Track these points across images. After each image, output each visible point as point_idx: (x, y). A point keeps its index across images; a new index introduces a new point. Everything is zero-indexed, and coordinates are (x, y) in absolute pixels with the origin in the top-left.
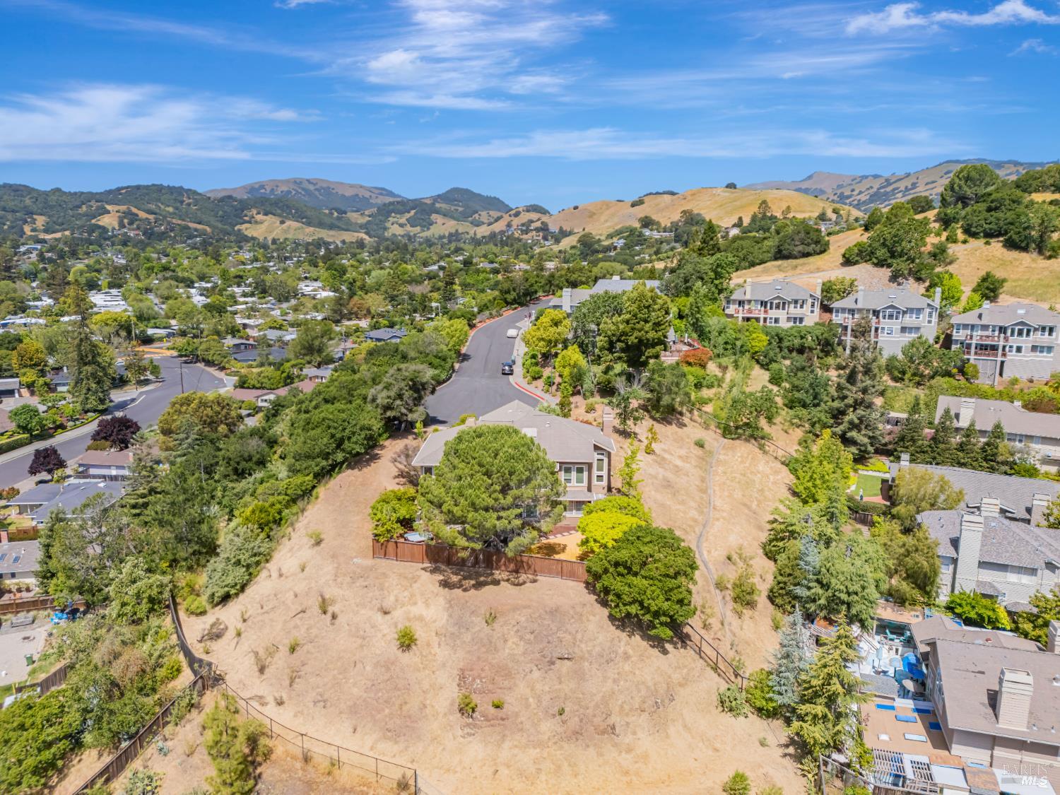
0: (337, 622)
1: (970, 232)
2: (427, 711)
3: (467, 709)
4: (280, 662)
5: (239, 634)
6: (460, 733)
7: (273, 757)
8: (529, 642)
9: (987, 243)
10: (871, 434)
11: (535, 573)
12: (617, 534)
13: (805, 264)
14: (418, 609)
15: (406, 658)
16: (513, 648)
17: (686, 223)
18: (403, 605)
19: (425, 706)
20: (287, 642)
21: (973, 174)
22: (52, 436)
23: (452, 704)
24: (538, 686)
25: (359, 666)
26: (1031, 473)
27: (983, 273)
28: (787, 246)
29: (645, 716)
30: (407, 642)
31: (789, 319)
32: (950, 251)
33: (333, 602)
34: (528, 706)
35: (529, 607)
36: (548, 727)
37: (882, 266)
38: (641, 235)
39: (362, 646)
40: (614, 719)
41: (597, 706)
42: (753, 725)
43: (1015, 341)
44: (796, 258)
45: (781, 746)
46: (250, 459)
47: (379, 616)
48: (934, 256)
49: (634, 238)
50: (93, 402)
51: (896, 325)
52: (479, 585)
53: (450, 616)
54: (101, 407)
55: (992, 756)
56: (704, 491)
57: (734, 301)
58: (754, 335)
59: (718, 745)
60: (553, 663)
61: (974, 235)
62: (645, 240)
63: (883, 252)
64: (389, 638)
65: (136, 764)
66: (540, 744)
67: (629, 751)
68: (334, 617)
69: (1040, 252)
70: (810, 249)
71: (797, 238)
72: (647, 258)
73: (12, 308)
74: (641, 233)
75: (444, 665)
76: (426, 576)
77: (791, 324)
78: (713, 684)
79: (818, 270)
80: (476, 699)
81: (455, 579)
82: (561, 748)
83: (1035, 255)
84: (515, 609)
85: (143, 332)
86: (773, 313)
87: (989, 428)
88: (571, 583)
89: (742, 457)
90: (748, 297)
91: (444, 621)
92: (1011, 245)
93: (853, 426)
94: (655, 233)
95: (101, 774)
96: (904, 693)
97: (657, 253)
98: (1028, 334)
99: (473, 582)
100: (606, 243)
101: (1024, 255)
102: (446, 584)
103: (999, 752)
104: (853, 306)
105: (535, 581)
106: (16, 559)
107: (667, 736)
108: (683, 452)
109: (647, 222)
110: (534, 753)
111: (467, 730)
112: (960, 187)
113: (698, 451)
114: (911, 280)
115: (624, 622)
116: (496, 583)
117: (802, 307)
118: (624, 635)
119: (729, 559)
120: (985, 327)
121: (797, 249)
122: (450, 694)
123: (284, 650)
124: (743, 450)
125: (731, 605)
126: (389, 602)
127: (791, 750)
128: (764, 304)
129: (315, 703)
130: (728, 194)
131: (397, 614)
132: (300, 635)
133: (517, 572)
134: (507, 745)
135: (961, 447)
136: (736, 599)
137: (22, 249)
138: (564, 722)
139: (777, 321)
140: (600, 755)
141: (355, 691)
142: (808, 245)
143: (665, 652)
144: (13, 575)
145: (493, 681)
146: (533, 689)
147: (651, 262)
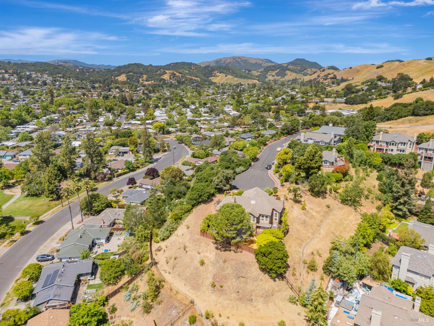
2: (204, 284)
3: (214, 286)
4: (172, 261)
5: (164, 251)
6: (210, 292)
7: (164, 287)
8: (234, 270)
10: (409, 208)
11: (242, 249)
13: (422, 120)
14: (208, 254)
15: (201, 268)
16: (229, 271)
17: (399, 79)
18: (204, 252)
19: (203, 282)
20: (175, 256)
22: (135, 170)
23: (210, 283)
24: (234, 284)
25: (190, 267)
28: (417, 111)
29: (262, 298)
30: (202, 263)
31: (398, 150)
33: (187, 247)
34: (230, 288)
35: (236, 260)
36: (234, 295)
38: (376, 84)
39: (191, 262)
40: (252, 297)
41: (248, 293)
42: (299, 308)
44: (420, 116)
45: (304, 316)
46: (181, 193)
47: (197, 254)
49: (373, 86)
50: (148, 160)
52: (225, 251)
53: (215, 258)
54: (150, 161)
56: (319, 226)
57: (374, 141)
58: (375, 158)
59: (284, 312)
60: (239, 278)
62: (378, 87)
64: (198, 261)
65: (135, 282)
66: (231, 300)
67: (255, 307)
68: (186, 252)
70: (428, 112)
72: (375, 97)
73: (131, 117)
74: (376, 83)
75: (210, 272)
76: (212, 244)
77: (399, 152)
78: (290, 293)
79: (427, 124)
80: (216, 284)
81: (220, 247)
82: (236, 302)
84: (232, 260)
85: (168, 130)
86: (391, 147)
88: (251, 254)
89: (344, 213)
90: (380, 139)
91: (213, 259)
93: (401, 204)
94: (383, 83)
95: (127, 282)
97: (380, 95)
99: (224, 249)
100: (358, 88)
102: (217, 248)
104: (427, 147)
105: (241, 252)
106: (119, 215)
107: (268, 305)
108: (318, 209)
109: (380, 78)
110: (228, 302)
111: (212, 291)
113: (326, 209)
115: (263, 270)
116: (230, 251)
118: (262, 274)
119: (312, 253)
121: (421, 112)
122: (210, 280)
123: (173, 259)
124: (347, 209)
125: (306, 269)
126: (200, 251)
128: (387, 143)
129: (178, 275)
131: (202, 254)
132: (178, 255)
133: (237, 248)
134: (221, 298)
136: (308, 267)
137: (138, 89)
138: (238, 295)
139: (392, 150)
140: (246, 306)
141: (187, 274)
142: (427, 110)
143: (275, 281)
144: (118, 219)
145: (221, 279)
146: (232, 284)
147: (376, 99)
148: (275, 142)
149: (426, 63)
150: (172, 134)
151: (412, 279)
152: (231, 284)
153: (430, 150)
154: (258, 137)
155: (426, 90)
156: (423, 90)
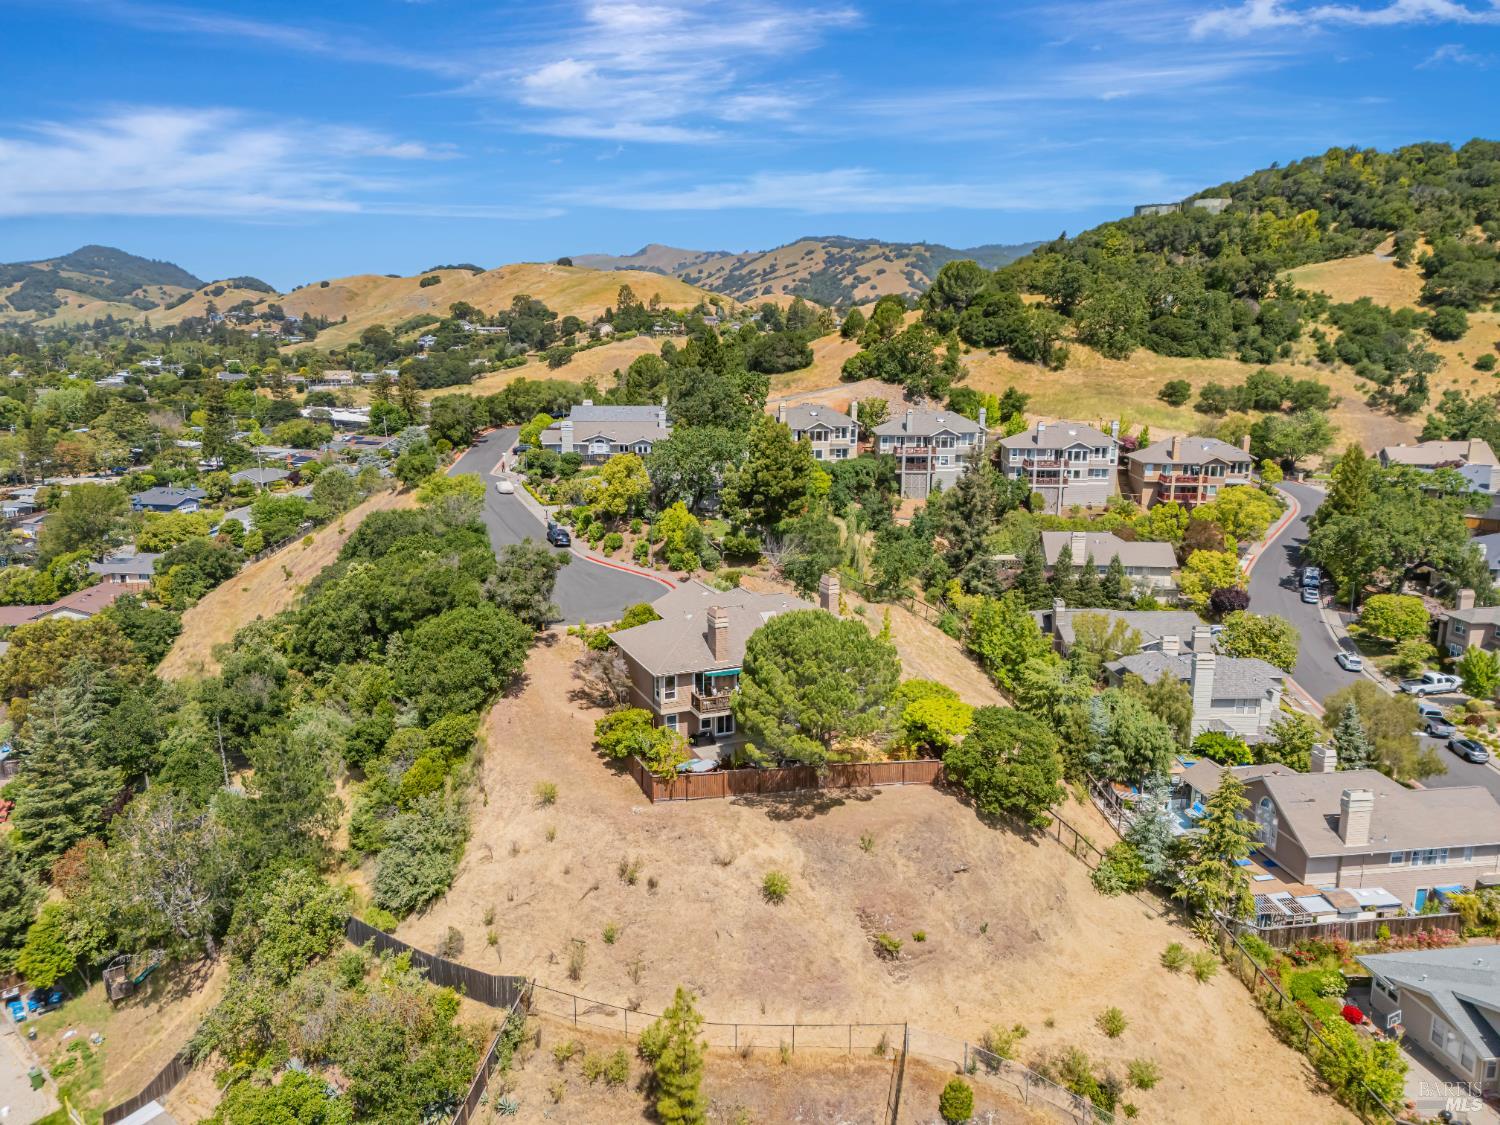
0: (659, 889)
1: (970, 340)
2: (843, 964)
3: (886, 952)
4: (597, 955)
5: (494, 941)
6: (890, 979)
8: (918, 861)
9: (993, 353)
11: (871, 783)
13: (795, 381)
14: (763, 852)
15: (781, 911)
16: (904, 871)
17: (523, 313)
18: (742, 851)
19: (837, 960)
20: (599, 932)
21: (963, 272)
23: (865, 950)
24: (947, 907)
25: (723, 935)
26: (1150, 606)
27: (1006, 389)
28: (767, 358)
29: (1055, 914)
32: (961, 364)
33: (638, 866)
34: (946, 932)
35: (899, 821)
36: (977, 949)
37: (893, 382)
38: (458, 329)
39: (714, 911)
40: (1034, 924)
41: (1013, 913)
43: (1074, 465)
45: (1162, 915)
47: (718, 870)
48: (945, 368)
49: (450, 334)
51: (948, 453)
52: (820, 810)
53: (808, 851)
55: (1338, 878)
58: (816, 475)
60: (952, 879)
61: (975, 344)
62: (467, 337)
63: (892, 366)
64: (745, 892)
66: (978, 969)
67: (1061, 952)
68: (652, 884)
69: (1045, 363)
71: (779, 347)
72: (487, 364)
74: (458, 326)
75: (832, 909)
76: (745, 811)
77: (837, 457)
79: (818, 388)
80: (895, 937)
81: (785, 808)
82: (1002, 966)
83: (1040, 366)
84: (888, 826)
86: (815, 445)
87: (1108, 563)
88: (919, 788)
91: (802, 859)
92: (1019, 355)
94: (478, 326)
97: (501, 356)
98: (1084, 458)
99: (810, 808)
100: (403, 339)
101: (1030, 366)
102: (776, 816)
103: (1345, 872)
105: (878, 792)
107: (1081, 930)
109: (462, 311)
110: (979, 979)
111: (898, 974)
112: (950, 286)
114: (927, 399)
116: (839, 802)
117: (844, 436)
120: (1042, 452)
122: (854, 945)
123: (594, 944)
124: (895, 612)
126: (723, 850)
127: (1172, 917)
130: (562, 273)
131: (742, 861)
132: (608, 917)
133: (848, 786)
134: (948, 978)
135: (1083, 586)
138: (990, 939)
139: (819, 454)
140: (1041, 964)
141: (735, 966)
142: (790, 355)
143: (1035, 844)
145: (901, 913)
146: (943, 912)
147: (494, 369)
149: (564, 275)
152: (938, 914)
153: (911, 439)
155: (629, 338)
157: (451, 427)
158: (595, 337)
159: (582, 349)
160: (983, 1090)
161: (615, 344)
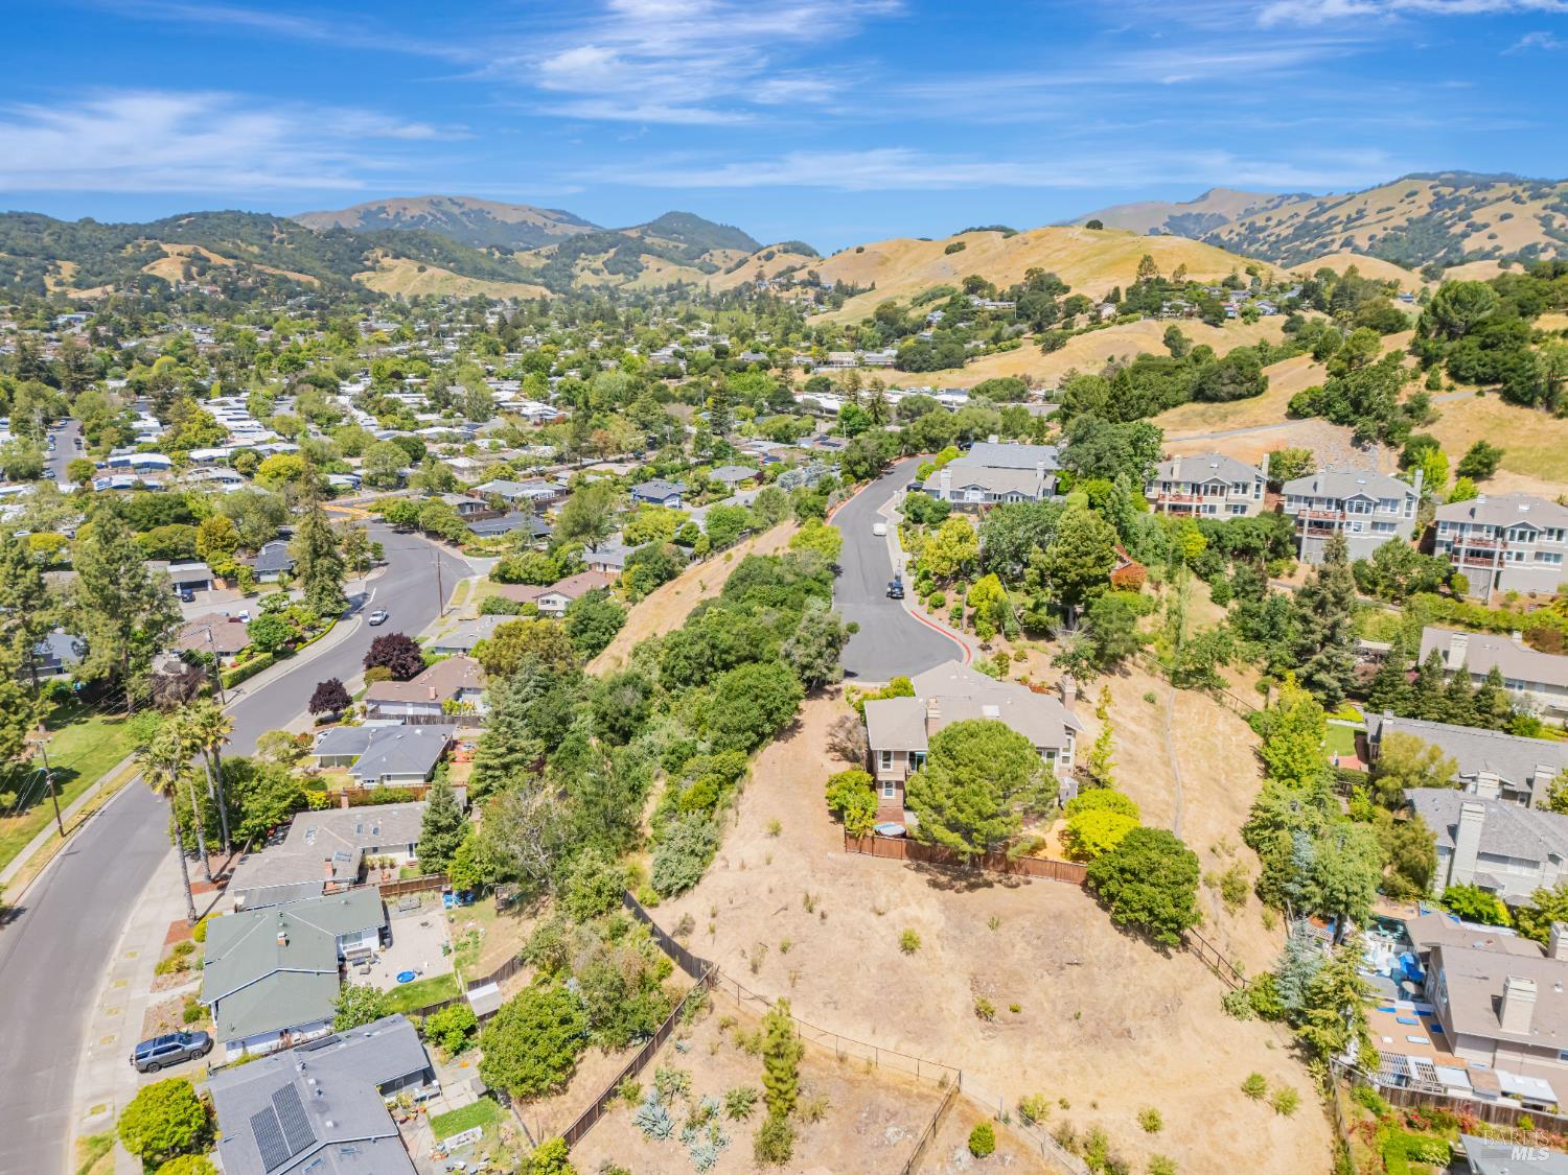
0: (828, 921)
1: (1457, 375)
2: (945, 1013)
3: (983, 1013)
4: (772, 959)
5: (713, 931)
6: (981, 1035)
7: (806, 1056)
8: (1037, 948)
9: (1480, 394)
10: (1342, 676)
11: (1027, 873)
12: (1118, 836)
13: (1235, 413)
14: (913, 911)
15: (910, 961)
16: (1021, 953)
17: (1032, 288)
18: (896, 907)
19: (941, 1009)
20: (778, 942)
21: (1464, 295)
22: (293, 653)
23: (968, 1007)
24: (1051, 991)
25: (863, 967)
26: (1531, 729)
27: (1474, 441)
28: (1211, 385)
29: (1158, 1019)
30: (909, 946)
31: (1228, 507)
32: (1432, 406)
33: (818, 899)
34: (1043, 1010)
35: (1031, 912)
36: (1066, 1030)
37: (1342, 423)
38: (967, 305)
39: (861, 948)
40: (1128, 1023)
41: (1111, 1011)
42: (1255, 1027)
43: (1515, 546)
44: (1222, 400)
45: (1287, 1048)
47: (873, 916)
48: (1409, 410)
49: (959, 312)
50: (328, 605)
51: (1365, 519)
52: (972, 887)
53: (948, 919)
54: (338, 611)
55: (1494, 1058)
56: (1167, 763)
57: (1158, 482)
58: (1190, 536)
59: (1227, 1048)
60: (1062, 968)
61: (1463, 380)
62: (974, 313)
63: (1342, 406)
64: (889, 939)
65: (657, 1061)
66: (1061, 1047)
67: (1147, 1053)
68: (823, 916)
69: (1549, 407)
70: (1243, 390)
71: (1225, 374)
72: (983, 347)
73: (116, 437)
74: (967, 302)
75: (952, 969)
76: (911, 875)
77: (1230, 515)
78: (1215, 988)
79: (1257, 424)
80: (993, 1003)
81: (943, 879)
82: (1082, 1050)
83: (1541, 412)
84: (1018, 913)
85: (326, 481)
86: (1208, 500)
87: (1486, 672)
88: (1066, 886)
89: (1198, 713)
90: (1176, 477)
91: (942, 924)
92: (1510, 397)
93: (1322, 667)
94: (987, 301)
95: (627, 1072)
96: (1404, 995)
97: (996, 339)
98: (1531, 539)
99: (964, 883)
100: (914, 314)
101: (1527, 411)
102: (934, 884)
103: (1501, 1054)
104: (1311, 493)
105: (1029, 883)
106: (376, 831)
107: (1180, 1040)
108: (1134, 711)
109: (975, 286)
110: (1057, 1054)
111: (987, 1033)
112: (1445, 311)
113: (1149, 708)
114: (1381, 445)
115: (1130, 928)
116: (989, 885)
117: (1244, 492)
118: (1127, 940)
119: (1213, 850)
120: (1478, 528)
121: (1225, 389)
122: (961, 1000)
123: (773, 950)
124: (1197, 701)
125: (1222, 903)
126: (881, 903)
127: (1297, 1052)
128: (1195, 488)
129: (825, 1004)
130: (1091, 237)
131: (892, 915)
132: (788, 933)
133: (1006, 872)
134: (1029, 1047)
135: (1451, 694)
136: (1227, 897)
137: (61, 320)
138: (1081, 1026)
139: (1212, 509)
140: (1120, 1057)
141: (864, 993)
142: (1242, 383)
143: (1168, 956)
144: (375, 850)
145: (1006, 986)
146: (1046, 994)
147: (987, 353)
148: (845, 504)
149: (1091, 240)
150: (341, 500)
151: (1490, 877)
152: (1041, 993)
153: (1320, 500)
154: (699, 494)
155: (1130, 321)
156: (1121, 323)
157: (858, 463)
158: (1096, 321)
159: (1079, 333)
160: (1009, 1138)
161: (1115, 328)
